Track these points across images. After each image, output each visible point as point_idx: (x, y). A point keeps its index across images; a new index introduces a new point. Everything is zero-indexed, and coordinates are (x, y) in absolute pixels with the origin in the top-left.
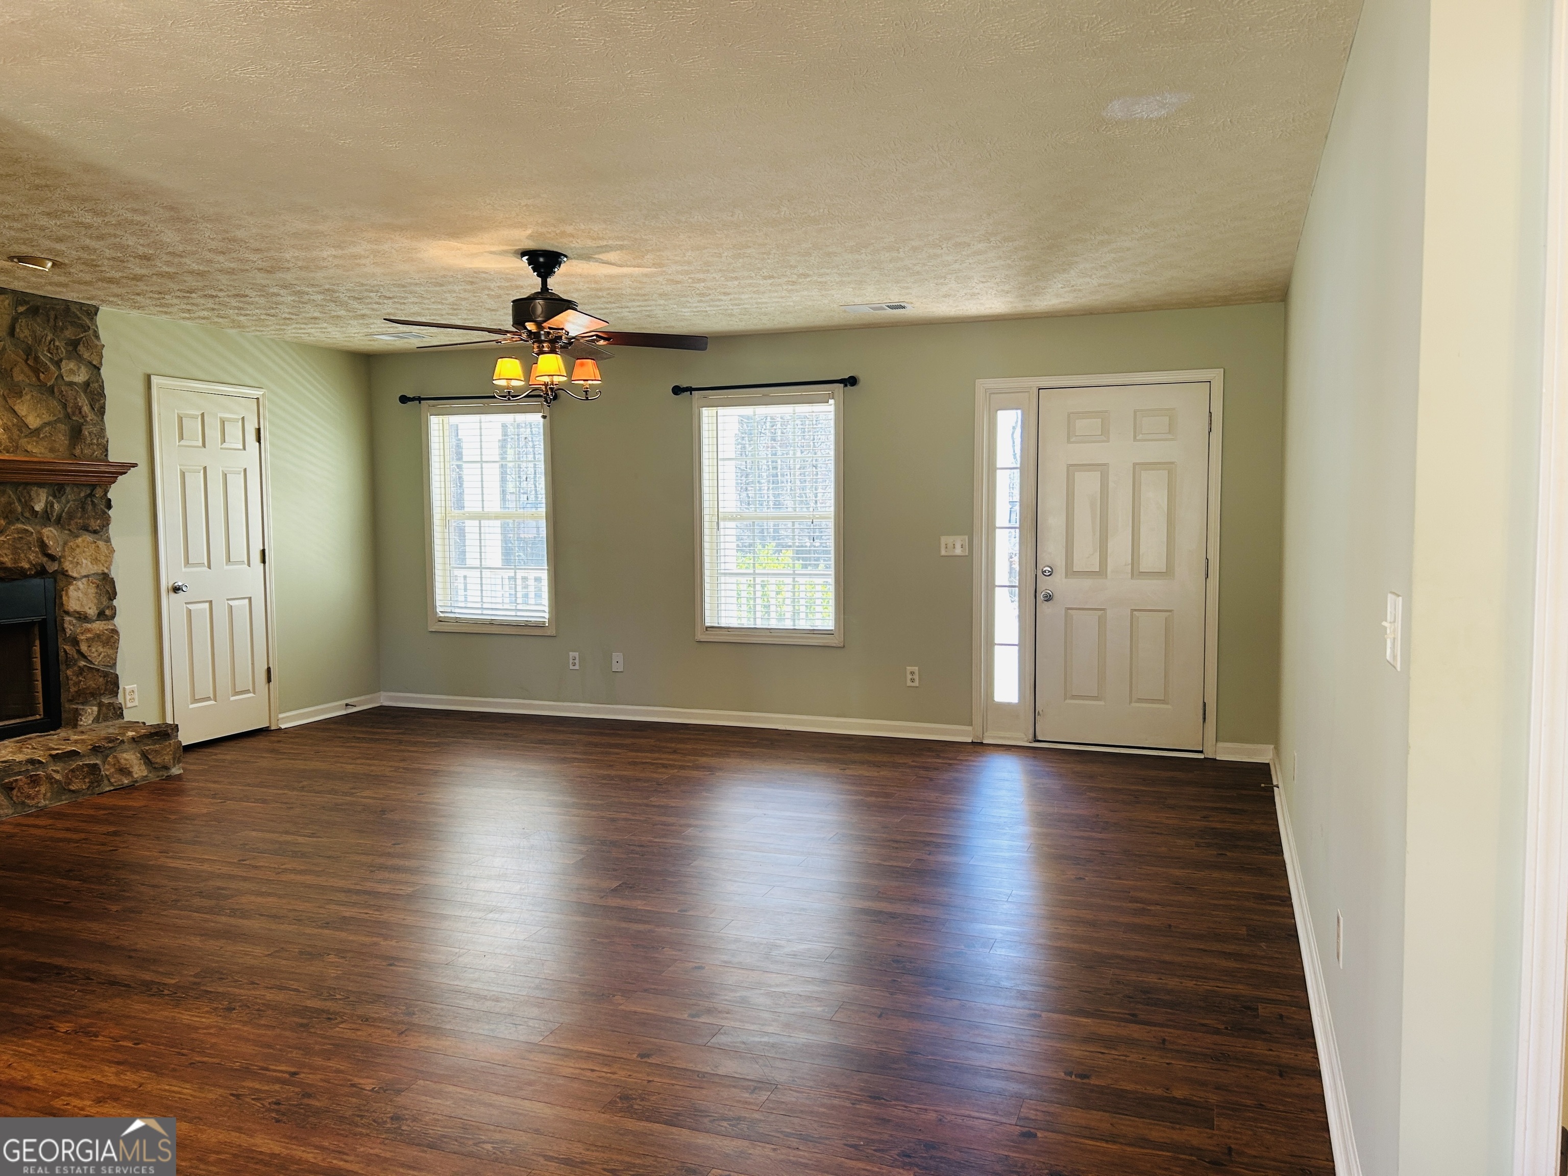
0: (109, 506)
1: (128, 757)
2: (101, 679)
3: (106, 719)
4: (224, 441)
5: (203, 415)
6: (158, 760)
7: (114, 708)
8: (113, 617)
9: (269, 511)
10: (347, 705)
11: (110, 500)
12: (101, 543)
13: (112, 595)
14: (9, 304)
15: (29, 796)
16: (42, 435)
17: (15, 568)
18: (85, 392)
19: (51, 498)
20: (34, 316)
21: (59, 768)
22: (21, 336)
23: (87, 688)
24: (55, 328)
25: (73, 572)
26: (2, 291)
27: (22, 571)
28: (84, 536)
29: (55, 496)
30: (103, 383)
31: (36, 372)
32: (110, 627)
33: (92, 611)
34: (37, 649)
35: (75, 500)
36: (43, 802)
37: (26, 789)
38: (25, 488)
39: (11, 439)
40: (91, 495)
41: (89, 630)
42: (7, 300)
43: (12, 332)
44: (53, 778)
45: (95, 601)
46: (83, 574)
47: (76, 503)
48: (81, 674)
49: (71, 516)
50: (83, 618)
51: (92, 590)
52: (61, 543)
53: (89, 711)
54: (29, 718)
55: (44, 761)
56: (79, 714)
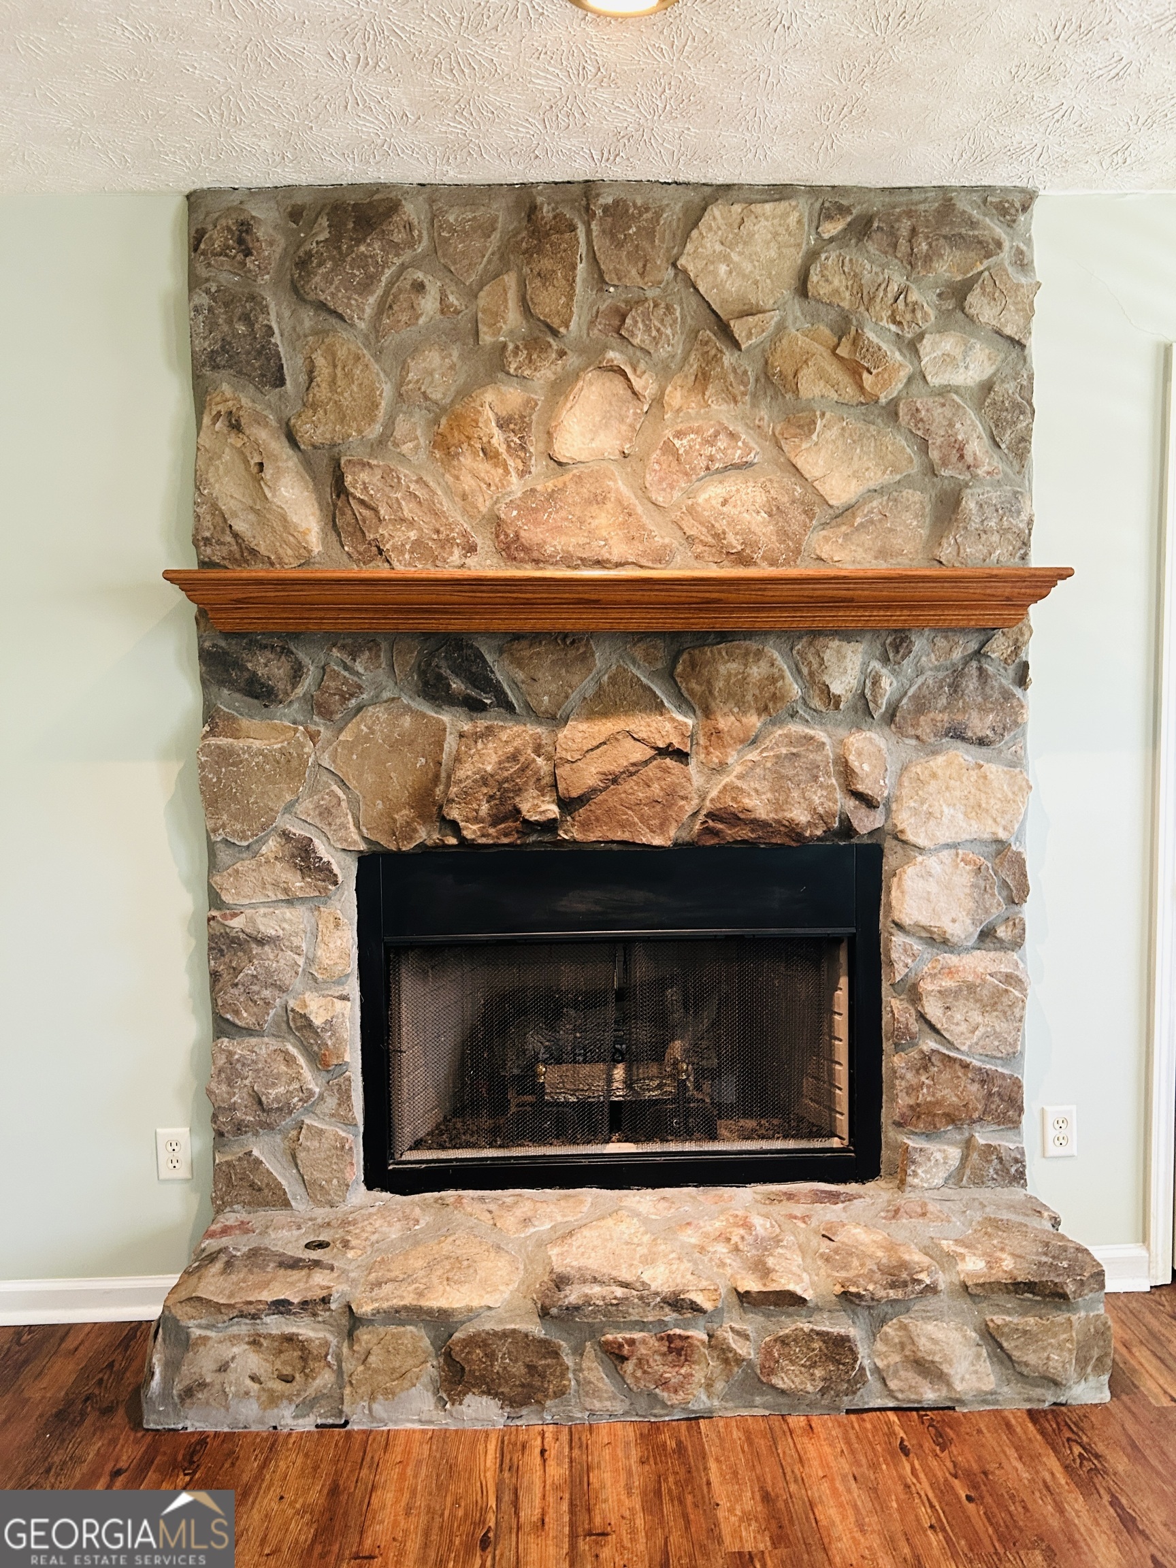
0: (1022, 678)
1: (940, 1335)
2: (975, 1087)
3: (979, 1180)
6: (1032, 1358)
7: (1000, 1159)
8: (1017, 944)
11: (1025, 666)
12: (994, 770)
13: (1016, 892)
14: (799, 222)
15: (664, 1383)
16: (858, 520)
17: (778, 822)
18: (980, 406)
19: (876, 665)
20: (859, 240)
21: (749, 1329)
22: (824, 290)
23: (938, 1103)
24: (910, 261)
25: (917, 835)
26: (780, 192)
27: (793, 830)
28: (952, 753)
29: (885, 660)
30: (1031, 378)
31: (855, 371)
32: (1004, 969)
33: (961, 928)
34: (841, 997)
35: (937, 669)
36: (701, 1400)
37: (658, 1366)
38: (811, 644)
39: (783, 534)
40: (978, 654)
41: (950, 971)
42: (796, 213)
43: (803, 289)
44: (730, 1350)
45: (972, 905)
46: (942, 841)
47: (941, 675)
48: (926, 1068)
49: (921, 706)
50: (937, 941)
51: (964, 878)
52: (893, 768)
53: (939, 1156)
54: (817, 1144)
55: (708, 1306)
56: (913, 1162)
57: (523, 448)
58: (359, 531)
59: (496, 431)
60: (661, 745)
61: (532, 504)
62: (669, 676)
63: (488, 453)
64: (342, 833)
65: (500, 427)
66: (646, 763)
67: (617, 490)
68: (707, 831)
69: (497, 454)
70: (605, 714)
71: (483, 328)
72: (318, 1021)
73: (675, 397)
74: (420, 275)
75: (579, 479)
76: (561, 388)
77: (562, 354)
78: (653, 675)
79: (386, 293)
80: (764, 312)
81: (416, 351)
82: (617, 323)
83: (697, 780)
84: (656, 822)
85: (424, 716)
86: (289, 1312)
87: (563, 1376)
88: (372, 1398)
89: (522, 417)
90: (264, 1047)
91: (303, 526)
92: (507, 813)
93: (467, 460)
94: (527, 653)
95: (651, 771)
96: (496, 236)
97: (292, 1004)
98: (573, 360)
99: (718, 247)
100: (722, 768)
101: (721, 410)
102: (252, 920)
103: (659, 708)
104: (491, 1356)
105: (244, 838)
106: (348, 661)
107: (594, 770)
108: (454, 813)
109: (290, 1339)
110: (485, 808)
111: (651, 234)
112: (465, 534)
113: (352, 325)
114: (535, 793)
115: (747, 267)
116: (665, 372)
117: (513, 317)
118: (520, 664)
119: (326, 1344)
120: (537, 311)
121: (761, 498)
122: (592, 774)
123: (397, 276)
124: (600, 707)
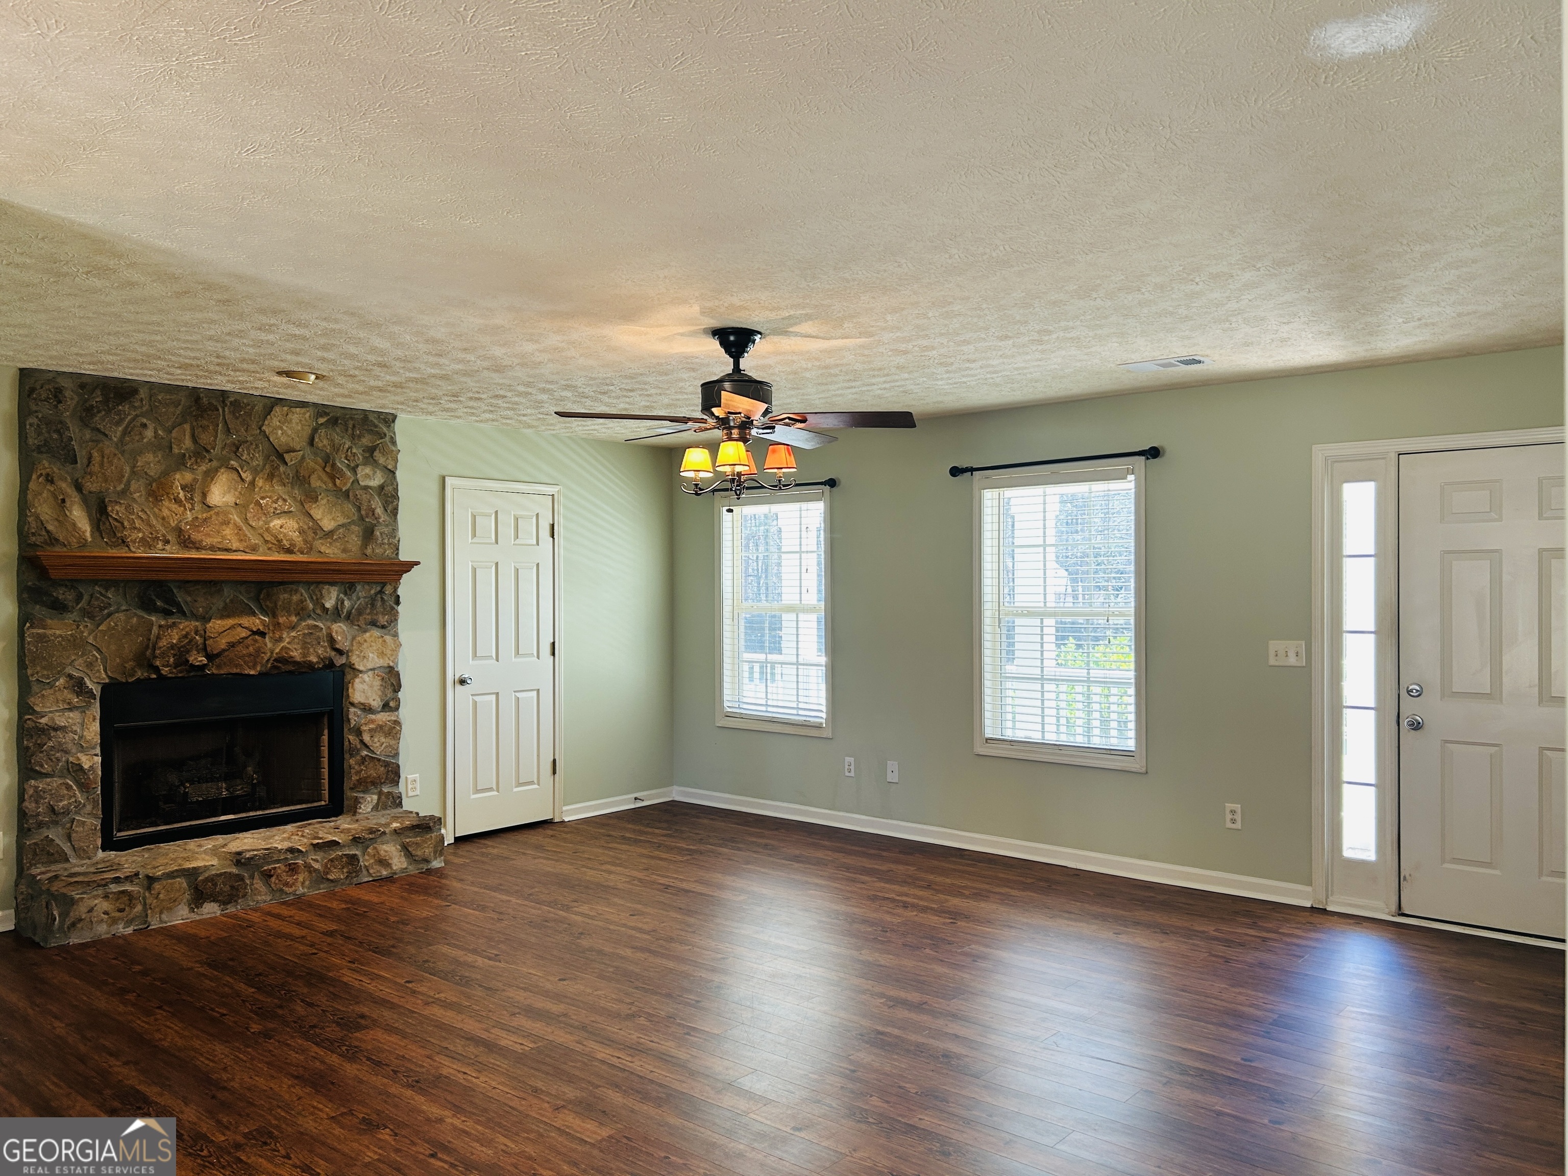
0: (398, 602)
1: (387, 849)
2: (382, 769)
3: (385, 808)
4: (517, 537)
5: (496, 512)
6: (419, 853)
7: (393, 797)
8: (397, 708)
9: (561, 605)
10: (636, 799)
11: (398, 596)
12: (388, 638)
13: (397, 687)
14: (310, 417)
15: (287, 884)
16: (335, 537)
17: (304, 662)
18: (379, 495)
19: (342, 595)
20: (333, 426)
21: (318, 858)
22: (320, 445)
23: (368, 777)
24: (353, 437)
25: (359, 666)
26: (303, 404)
27: (310, 665)
28: (372, 631)
29: (346, 594)
30: (397, 485)
31: (333, 478)
32: (393, 718)
33: (376, 703)
34: (325, 738)
35: (365, 597)
36: (301, 890)
37: (285, 877)
38: (317, 587)
39: (305, 541)
40: (381, 592)
41: (372, 721)
42: (308, 414)
43: (311, 442)
44: (312, 867)
45: (380, 693)
46: (369, 668)
47: (367, 600)
48: (363, 763)
49: (360, 612)
50: (367, 709)
51: (377, 683)
52: (349, 638)
53: (369, 799)
54: (316, 804)
55: (304, 850)
56: (360, 802)
57: (193, 500)
58: (113, 532)
59: (181, 492)
60: (255, 629)
61: (196, 523)
62: (257, 600)
63: (177, 501)
64: (97, 674)
65: (182, 489)
66: (247, 638)
67: (235, 520)
68: (274, 667)
69: (181, 501)
70: (228, 616)
71: (174, 446)
72: (83, 767)
74: (145, 421)
75: (217, 514)
76: (210, 475)
77: (211, 460)
78: (248, 599)
79: (127, 427)
80: (294, 451)
81: (141, 453)
82: (234, 449)
83: (269, 645)
84: (251, 664)
85: (143, 617)
86: (119, 882)
87: (245, 888)
88: (161, 913)
89: (192, 485)
90: (55, 782)
91: (81, 529)
92: (182, 661)
93: (166, 503)
94: (192, 589)
95: (249, 641)
96: (180, 407)
97: (72, 759)
98: (215, 463)
99: (278, 423)
100: (281, 639)
101: (278, 488)
103: (254, 614)
104: (215, 885)
105: (46, 678)
106: (103, 592)
107: (224, 641)
108: (158, 663)
109: (122, 893)
110: (172, 660)
111: (250, 415)
112: (164, 536)
113: (111, 439)
114: (196, 652)
115: (290, 432)
116: (256, 472)
117: (188, 443)
118: (189, 594)
119: (140, 892)
120: (200, 442)
121: (296, 526)
122: (223, 643)
123: (133, 419)
124: (226, 613)
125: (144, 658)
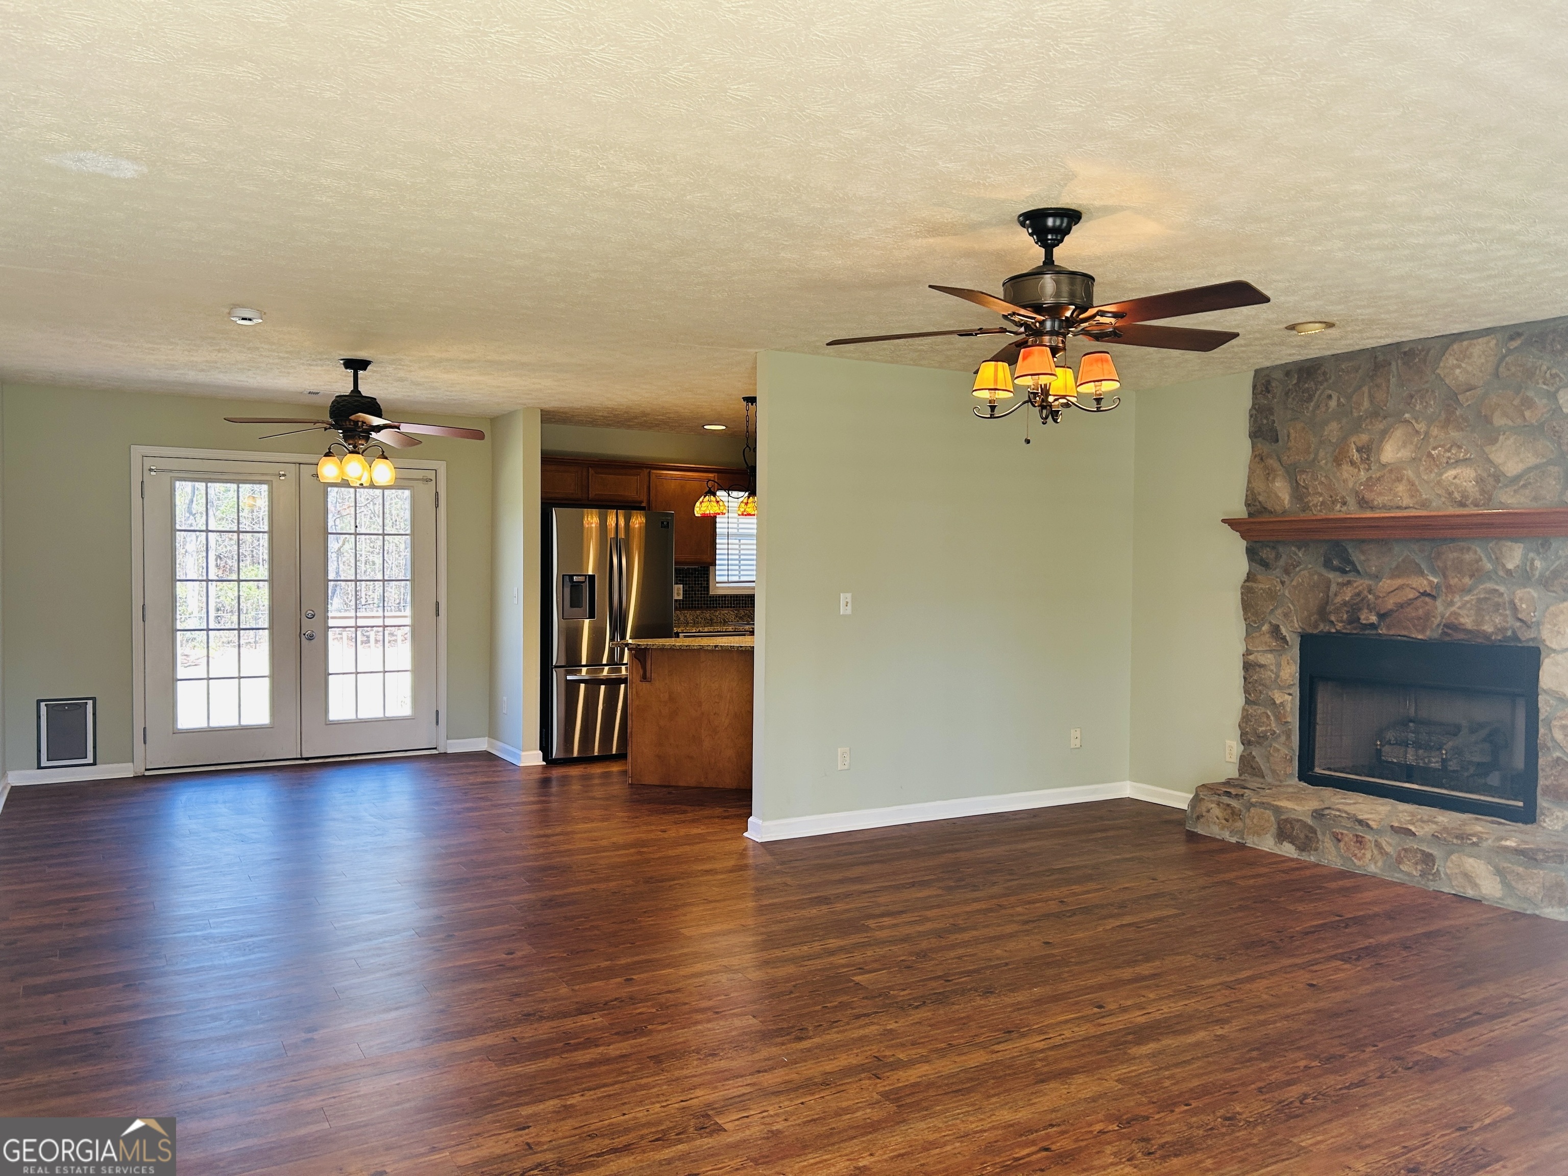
1: (1476, 866)
6: (1521, 887)
14: (1496, 344)
15: (1355, 855)
16: (1522, 483)
17: (1478, 631)
19: (1531, 554)
20: (1527, 348)
21: (1392, 841)
22: (1508, 374)
23: (1560, 786)
24: (1552, 354)
25: (1552, 643)
26: (1487, 332)
27: (1485, 636)
29: (1537, 552)
31: (1522, 411)
34: (1521, 727)
35: (1567, 556)
36: (1371, 868)
37: (1353, 847)
38: (1496, 544)
39: (1483, 491)
42: (1495, 340)
43: (1497, 374)
44: (1383, 848)
46: (1565, 647)
48: (1555, 766)
49: (1556, 575)
52: (1540, 607)
53: (1559, 814)
54: (1509, 803)
56: (1547, 816)
57: (1368, 459)
58: (1302, 498)
59: (1356, 453)
60: (1421, 591)
61: (1370, 483)
62: (1429, 559)
63: (1353, 463)
64: (1291, 624)
65: (1358, 451)
66: (1416, 599)
67: (1408, 475)
68: (1444, 633)
69: (1356, 463)
70: (1399, 576)
71: (1354, 410)
72: (1278, 702)
73: (1435, 431)
74: (1330, 392)
75: (1391, 471)
76: (1385, 432)
77: (1385, 418)
78: (1422, 558)
79: (1317, 401)
80: (1476, 388)
81: (1327, 423)
82: (1407, 401)
83: (1440, 609)
84: (1421, 628)
85: (1323, 575)
86: (1230, 797)
88: (1254, 835)
89: (1368, 446)
90: (1260, 710)
91: (1283, 498)
92: (1355, 619)
93: (1345, 466)
94: (1366, 548)
95: (1418, 603)
96: (1361, 371)
97: (1270, 693)
98: (1390, 420)
99: (1455, 362)
100: (1451, 603)
101: (1455, 435)
102: (1256, 657)
103: (1422, 573)
104: (1293, 828)
105: (1256, 623)
106: (1297, 552)
107: (1391, 601)
108: (1333, 618)
109: (1228, 805)
110: (1345, 616)
111: (1425, 361)
112: (1343, 497)
113: (1304, 415)
114: (1366, 611)
115: (1470, 368)
116: (1430, 421)
117: (1366, 404)
118: (1363, 552)
119: (1241, 811)
120: (1376, 401)
121: (1473, 475)
122: (1390, 603)
123: (1321, 394)
124: (1397, 572)
125: (1323, 613)
